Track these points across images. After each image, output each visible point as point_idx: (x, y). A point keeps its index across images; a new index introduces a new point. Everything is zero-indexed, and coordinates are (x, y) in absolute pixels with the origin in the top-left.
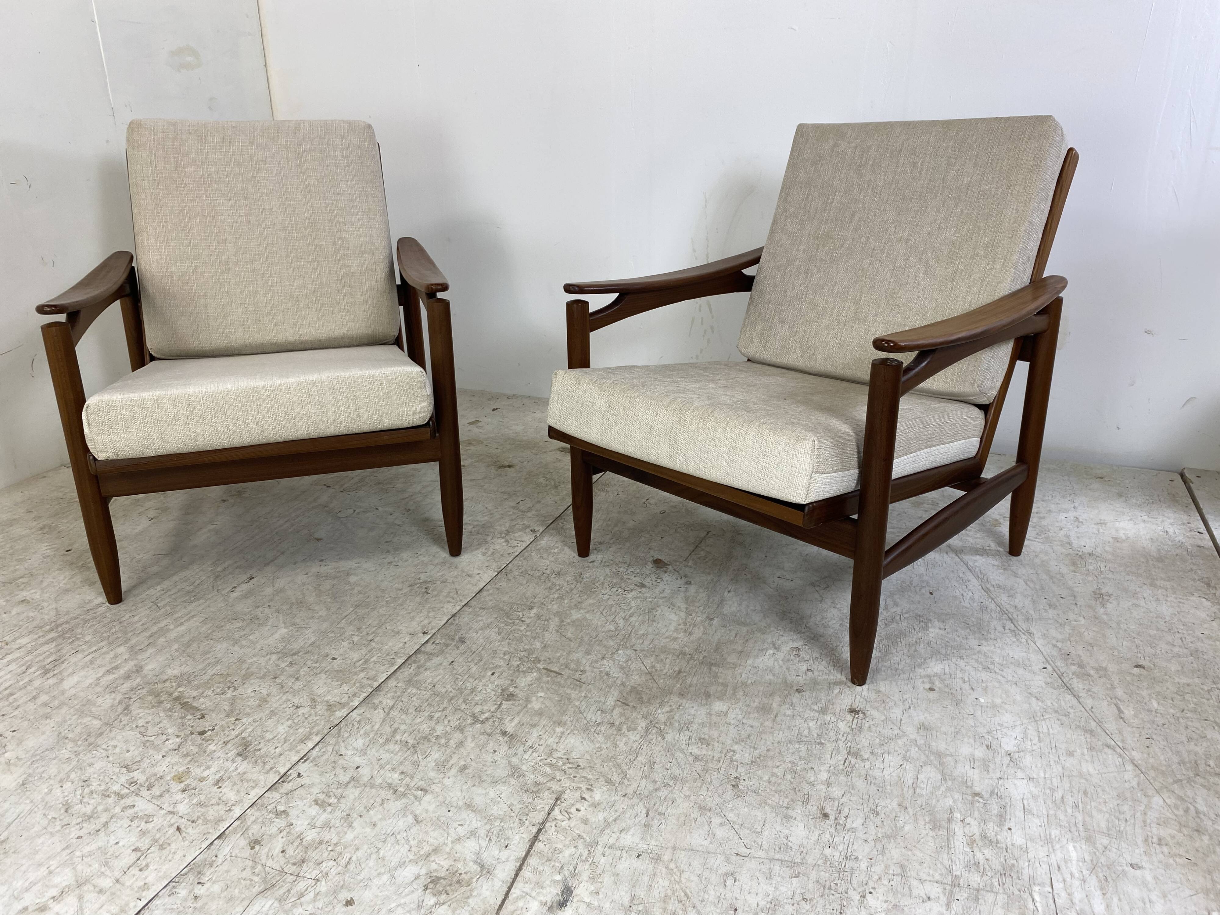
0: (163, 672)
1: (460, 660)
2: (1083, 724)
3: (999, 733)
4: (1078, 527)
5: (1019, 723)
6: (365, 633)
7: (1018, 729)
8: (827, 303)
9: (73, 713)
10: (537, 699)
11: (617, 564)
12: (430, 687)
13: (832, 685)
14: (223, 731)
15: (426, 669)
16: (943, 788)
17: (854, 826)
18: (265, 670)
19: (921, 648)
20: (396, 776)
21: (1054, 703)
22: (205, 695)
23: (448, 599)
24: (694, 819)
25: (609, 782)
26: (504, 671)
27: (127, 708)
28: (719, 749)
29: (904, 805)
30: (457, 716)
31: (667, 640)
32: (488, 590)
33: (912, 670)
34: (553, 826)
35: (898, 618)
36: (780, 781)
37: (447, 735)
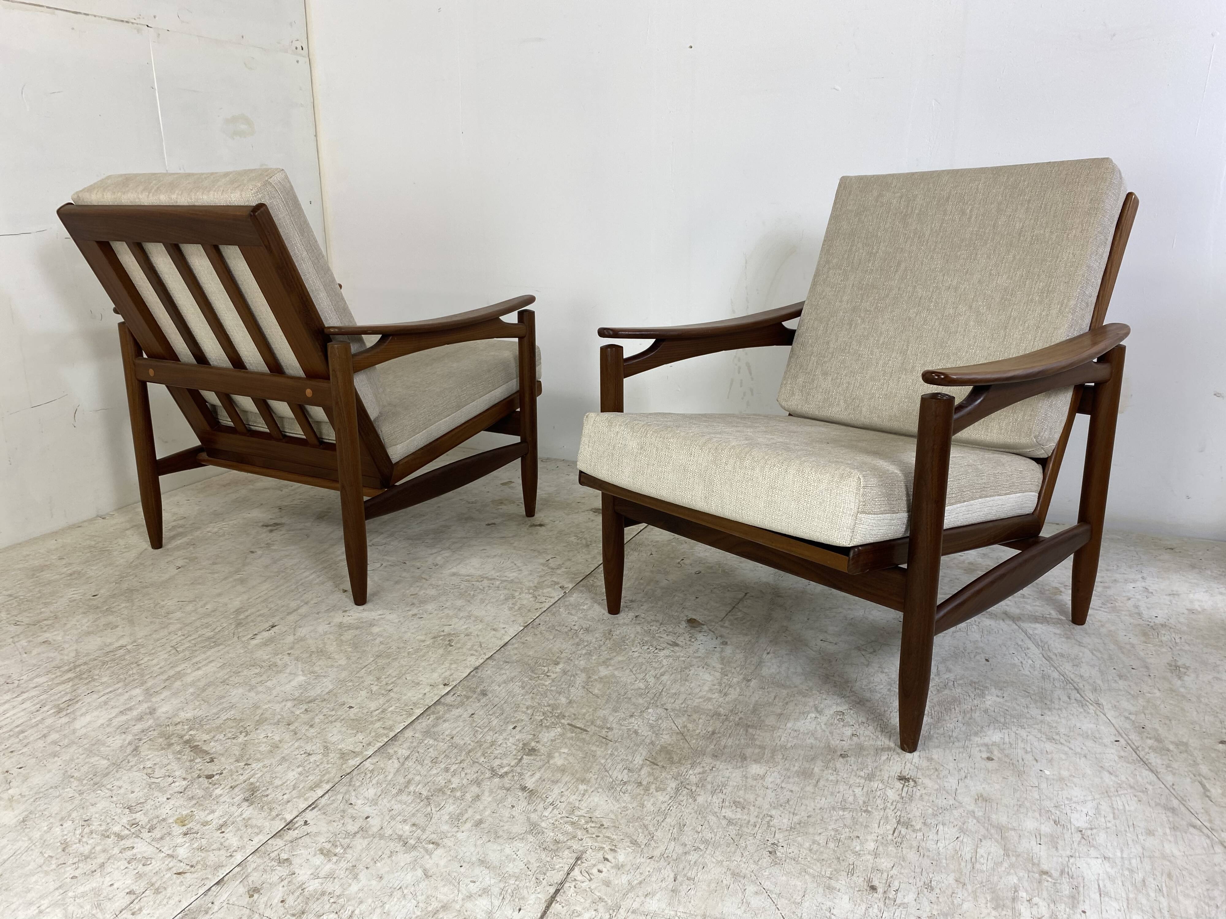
0: (176, 715)
1: (481, 713)
2: (1163, 801)
3: (1068, 808)
4: (1147, 598)
5: (1090, 798)
6: (384, 683)
7: (1090, 805)
8: (872, 354)
9: (81, 752)
10: (560, 755)
11: (648, 623)
12: (448, 739)
13: (879, 752)
14: (231, 775)
15: (444, 721)
16: (1006, 865)
17: (906, 901)
18: (280, 717)
19: (976, 715)
20: (407, 828)
21: (1130, 779)
22: (216, 739)
23: (472, 652)
24: (726, 885)
25: (634, 843)
26: (526, 725)
27: (136, 749)
28: (756, 813)
29: (962, 880)
30: (475, 769)
31: (701, 700)
32: (513, 644)
33: (968, 738)
34: (573, 887)
35: (951, 684)
36: (822, 849)
37: (463, 788)
